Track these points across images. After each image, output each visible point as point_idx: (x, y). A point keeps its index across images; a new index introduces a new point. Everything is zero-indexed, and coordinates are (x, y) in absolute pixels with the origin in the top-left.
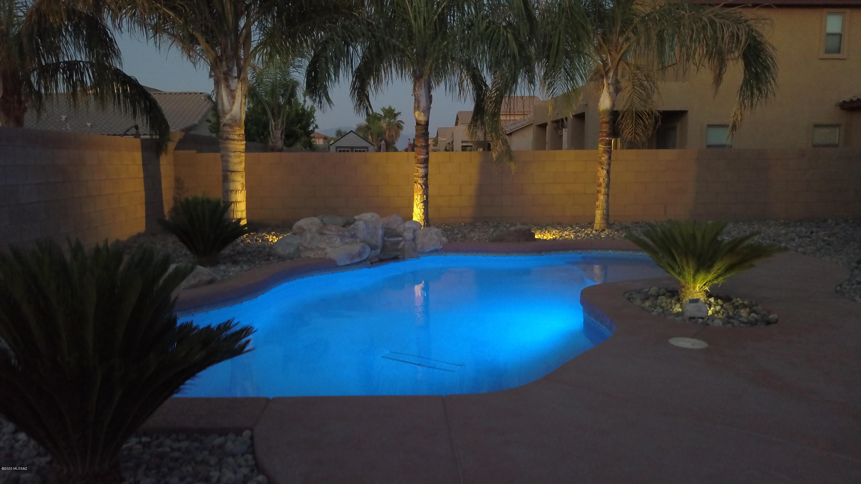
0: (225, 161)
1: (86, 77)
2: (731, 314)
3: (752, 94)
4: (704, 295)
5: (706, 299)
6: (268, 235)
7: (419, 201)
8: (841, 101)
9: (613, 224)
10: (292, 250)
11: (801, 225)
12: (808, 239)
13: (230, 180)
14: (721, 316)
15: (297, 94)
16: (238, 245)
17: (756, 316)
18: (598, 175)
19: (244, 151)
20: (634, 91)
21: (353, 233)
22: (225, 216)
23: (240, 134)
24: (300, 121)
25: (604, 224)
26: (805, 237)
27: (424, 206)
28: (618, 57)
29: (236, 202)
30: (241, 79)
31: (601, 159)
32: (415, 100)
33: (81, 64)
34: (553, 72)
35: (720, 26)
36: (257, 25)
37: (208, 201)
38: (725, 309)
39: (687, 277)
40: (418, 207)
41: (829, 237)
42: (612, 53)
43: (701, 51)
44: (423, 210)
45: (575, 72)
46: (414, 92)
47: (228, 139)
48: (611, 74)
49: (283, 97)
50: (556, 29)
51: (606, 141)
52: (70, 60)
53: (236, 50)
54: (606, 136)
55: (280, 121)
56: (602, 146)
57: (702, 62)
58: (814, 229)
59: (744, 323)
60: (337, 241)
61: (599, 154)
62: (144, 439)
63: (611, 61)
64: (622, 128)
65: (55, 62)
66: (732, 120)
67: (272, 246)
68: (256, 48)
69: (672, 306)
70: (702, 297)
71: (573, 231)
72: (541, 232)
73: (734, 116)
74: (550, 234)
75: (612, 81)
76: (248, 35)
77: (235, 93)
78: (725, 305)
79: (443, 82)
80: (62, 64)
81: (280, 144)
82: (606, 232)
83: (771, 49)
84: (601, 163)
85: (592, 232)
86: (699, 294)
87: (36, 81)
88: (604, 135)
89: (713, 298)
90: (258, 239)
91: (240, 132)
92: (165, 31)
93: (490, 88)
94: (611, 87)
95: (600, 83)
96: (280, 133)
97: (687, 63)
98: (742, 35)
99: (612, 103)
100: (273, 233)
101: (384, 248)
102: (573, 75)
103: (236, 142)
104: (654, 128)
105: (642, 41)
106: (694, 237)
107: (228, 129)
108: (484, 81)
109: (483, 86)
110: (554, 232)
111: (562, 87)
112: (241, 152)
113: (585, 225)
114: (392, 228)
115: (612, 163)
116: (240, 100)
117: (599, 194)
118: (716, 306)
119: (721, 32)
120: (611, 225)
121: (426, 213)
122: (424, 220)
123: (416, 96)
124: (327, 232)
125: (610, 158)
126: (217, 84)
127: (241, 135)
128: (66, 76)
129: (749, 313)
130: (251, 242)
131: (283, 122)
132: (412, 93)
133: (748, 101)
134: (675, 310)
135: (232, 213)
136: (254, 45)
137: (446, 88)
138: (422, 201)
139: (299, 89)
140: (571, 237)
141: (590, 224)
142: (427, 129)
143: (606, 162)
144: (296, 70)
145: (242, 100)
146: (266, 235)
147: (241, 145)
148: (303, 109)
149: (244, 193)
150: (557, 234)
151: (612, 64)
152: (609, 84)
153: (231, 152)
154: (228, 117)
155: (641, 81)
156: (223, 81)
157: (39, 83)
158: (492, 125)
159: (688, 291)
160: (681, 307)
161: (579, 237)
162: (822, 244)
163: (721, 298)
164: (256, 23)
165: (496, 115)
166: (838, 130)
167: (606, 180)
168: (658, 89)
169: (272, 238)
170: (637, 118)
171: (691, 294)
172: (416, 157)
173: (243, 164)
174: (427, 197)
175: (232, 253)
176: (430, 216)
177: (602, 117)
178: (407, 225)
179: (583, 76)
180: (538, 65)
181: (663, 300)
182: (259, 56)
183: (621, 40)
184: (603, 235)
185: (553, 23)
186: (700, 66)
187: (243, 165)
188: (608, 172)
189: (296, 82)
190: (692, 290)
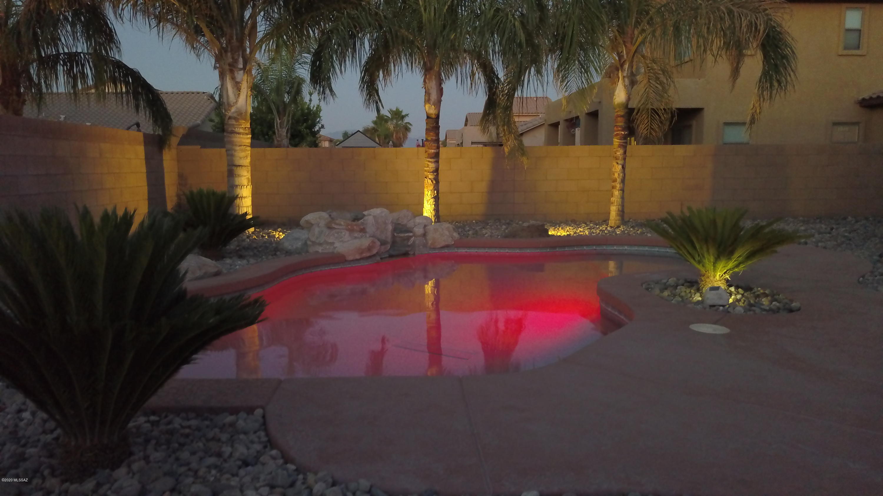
0: (230, 155)
1: (87, 69)
2: (752, 302)
3: (771, 86)
4: (724, 284)
5: (726, 288)
6: (274, 232)
7: (429, 196)
8: (861, 98)
9: (629, 221)
10: (299, 244)
11: (820, 222)
12: (828, 235)
13: (236, 175)
14: (743, 305)
15: (304, 91)
16: (244, 240)
17: (778, 304)
18: (613, 170)
19: (249, 145)
20: (650, 85)
21: (362, 227)
22: (230, 211)
23: (245, 128)
24: (306, 121)
25: (619, 220)
26: (826, 233)
27: (435, 201)
28: (634, 49)
29: (242, 198)
30: (246, 70)
31: (616, 153)
32: (425, 92)
33: (82, 55)
34: (567, 64)
35: (738, 15)
36: (263, 15)
37: (214, 193)
38: (747, 298)
39: (707, 265)
40: (429, 203)
41: (850, 233)
42: (626, 44)
43: (718, 42)
44: (433, 206)
45: (589, 64)
46: (425, 85)
47: (233, 132)
48: (626, 66)
49: (288, 95)
50: (569, 20)
51: (621, 135)
52: (70, 51)
53: (241, 41)
54: (622, 131)
55: (285, 119)
56: (617, 140)
57: (719, 53)
58: (834, 226)
59: (765, 310)
60: (346, 235)
61: (615, 149)
62: (153, 418)
63: (626, 54)
64: (637, 124)
65: (54, 53)
66: (751, 112)
67: (279, 242)
68: (261, 40)
69: (691, 295)
70: (723, 286)
71: (587, 228)
72: (555, 229)
73: (753, 108)
74: (564, 230)
75: (627, 74)
76: (254, 26)
77: (241, 85)
78: (745, 294)
79: (454, 75)
80: (62, 55)
81: (286, 142)
82: (622, 228)
83: (790, 39)
84: (616, 158)
85: (606, 228)
86: (719, 282)
87: (35, 72)
88: (619, 129)
89: (733, 287)
90: (264, 235)
91: (246, 125)
92: (168, 21)
93: (502, 80)
94: (626, 80)
95: (615, 75)
96: (286, 131)
97: (704, 53)
98: (760, 25)
99: (627, 96)
100: (279, 229)
101: (394, 243)
102: (588, 67)
103: (241, 136)
104: (671, 122)
105: (658, 33)
106: (714, 222)
107: (233, 122)
108: (496, 74)
109: (495, 79)
110: (568, 228)
111: (575, 79)
112: (246, 146)
113: (599, 223)
114: (402, 224)
115: (627, 158)
116: (245, 94)
117: (614, 190)
118: (737, 295)
119: (739, 21)
120: (626, 222)
121: (437, 209)
122: (434, 216)
123: (427, 88)
124: (336, 227)
125: (625, 152)
126: (222, 76)
127: (247, 129)
128: (67, 68)
129: (771, 302)
130: (257, 238)
131: (288, 121)
132: (423, 86)
133: (767, 93)
134: (694, 299)
135: (237, 208)
136: (260, 35)
137: (457, 80)
138: (433, 196)
139: (305, 87)
140: (586, 233)
141: (605, 221)
142: (437, 123)
143: (621, 157)
144: (301, 67)
145: (247, 93)
146: (272, 231)
147: (247, 139)
148: (309, 108)
149: (250, 188)
150: (571, 230)
151: (627, 57)
152: (624, 77)
153: (236, 145)
154: (233, 110)
155: (657, 75)
156: (228, 73)
157: (38, 76)
158: (504, 119)
159: (708, 280)
160: (701, 296)
161: (594, 233)
162: (843, 239)
163: (741, 288)
164: (262, 13)
165: (508, 108)
166: (857, 128)
167: (621, 175)
168: (674, 83)
169: (278, 234)
170: (653, 114)
171: (711, 282)
172: (426, 152)
173: (249, 158)
174: (438, 193)
175: (238, 248)
176: (441, 213)
177: (617, 111)
178: (418, 220)
179: (598, 68)
180: (552, 57)
181: (682, 290)
182: (266, 47)
183: (636, 32)
184: (618, 231)
185: (566, 12)
186: (718, 56)
187: (248, 160)
188: (623, 167)
189: (301, 79)
190: (712, 278)
